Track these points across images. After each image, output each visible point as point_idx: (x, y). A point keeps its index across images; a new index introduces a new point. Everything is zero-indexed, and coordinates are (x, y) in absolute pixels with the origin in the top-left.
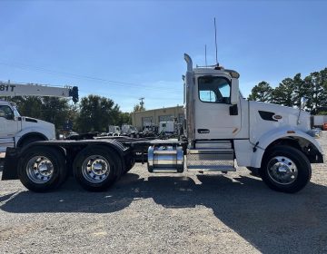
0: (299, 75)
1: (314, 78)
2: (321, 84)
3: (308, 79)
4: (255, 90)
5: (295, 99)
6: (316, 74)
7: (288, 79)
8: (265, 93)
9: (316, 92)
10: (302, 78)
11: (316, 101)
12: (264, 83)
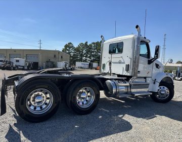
0: (87, 42)
1: (93, 45)
2: (96, 49)
3: (91, 45)
4: (66, 46)
5: (85, 54)
6: (94, 43)
7: (82, 44)
8: (71, 49)
9: (94, 52)
10: (88, 44)
11: (93, 56)
12: (70, 43)
